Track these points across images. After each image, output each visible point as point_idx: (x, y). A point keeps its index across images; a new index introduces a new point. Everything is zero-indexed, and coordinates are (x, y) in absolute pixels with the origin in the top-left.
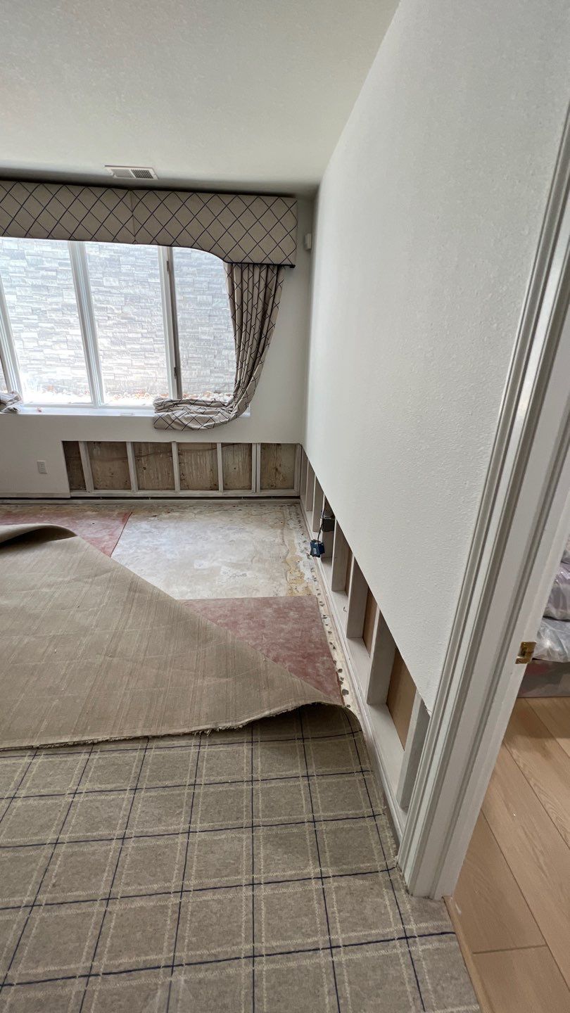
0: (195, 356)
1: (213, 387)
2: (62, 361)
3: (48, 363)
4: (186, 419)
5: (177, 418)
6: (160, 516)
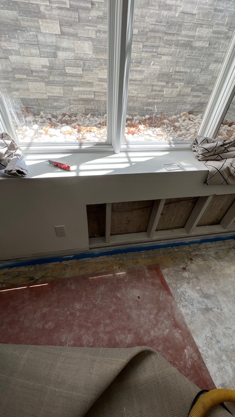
0: (182, 70)
1: (188, 107)
2: (34, 74)
3: (17, 76)
6: (189, 267)
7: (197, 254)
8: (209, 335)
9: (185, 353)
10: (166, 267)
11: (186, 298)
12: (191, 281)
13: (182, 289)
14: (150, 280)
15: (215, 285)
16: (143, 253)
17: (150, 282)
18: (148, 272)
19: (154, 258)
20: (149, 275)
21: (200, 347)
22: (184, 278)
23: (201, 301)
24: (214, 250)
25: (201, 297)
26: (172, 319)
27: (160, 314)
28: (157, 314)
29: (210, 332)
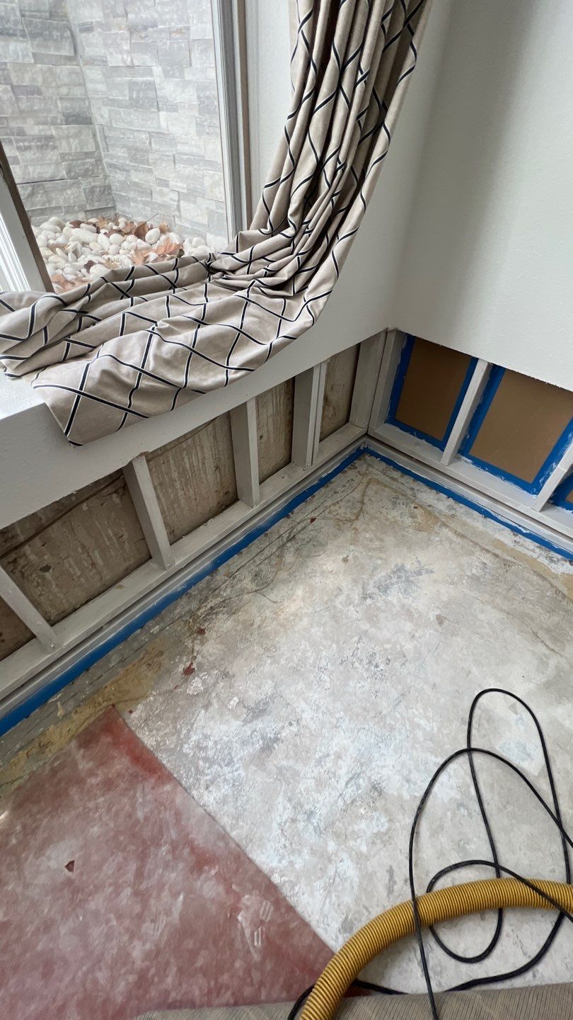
4: (168, 363)
5: (142, 372)
6: (199, 658)
7: (211, 608)
8: (288, 814)
9: (239, 926)
10: (136, 700)
11: (211, 753)
12: (214, 695)
13: (194, 738)
14: (96, 775)
15: (271, 664)
16: (57, 701)
17: (98, 785)
18: (84, 757)
19: (96, 696)
20: (91, 764)
21: (272, 871)
22: (192, 699)
23: (249, 733)
24: (250, 572)
25: (245, 722)
26: (186, 851)
27: (149, 866)
28: (139, 874)
29: (289, 805)
